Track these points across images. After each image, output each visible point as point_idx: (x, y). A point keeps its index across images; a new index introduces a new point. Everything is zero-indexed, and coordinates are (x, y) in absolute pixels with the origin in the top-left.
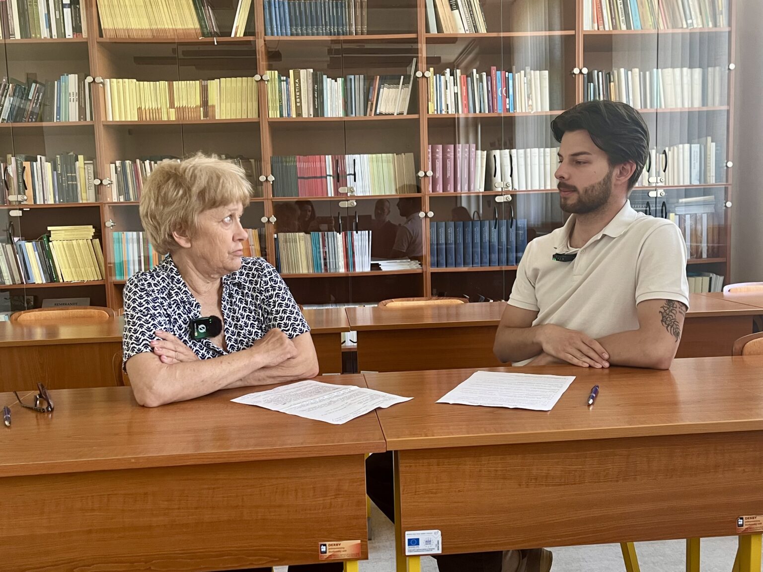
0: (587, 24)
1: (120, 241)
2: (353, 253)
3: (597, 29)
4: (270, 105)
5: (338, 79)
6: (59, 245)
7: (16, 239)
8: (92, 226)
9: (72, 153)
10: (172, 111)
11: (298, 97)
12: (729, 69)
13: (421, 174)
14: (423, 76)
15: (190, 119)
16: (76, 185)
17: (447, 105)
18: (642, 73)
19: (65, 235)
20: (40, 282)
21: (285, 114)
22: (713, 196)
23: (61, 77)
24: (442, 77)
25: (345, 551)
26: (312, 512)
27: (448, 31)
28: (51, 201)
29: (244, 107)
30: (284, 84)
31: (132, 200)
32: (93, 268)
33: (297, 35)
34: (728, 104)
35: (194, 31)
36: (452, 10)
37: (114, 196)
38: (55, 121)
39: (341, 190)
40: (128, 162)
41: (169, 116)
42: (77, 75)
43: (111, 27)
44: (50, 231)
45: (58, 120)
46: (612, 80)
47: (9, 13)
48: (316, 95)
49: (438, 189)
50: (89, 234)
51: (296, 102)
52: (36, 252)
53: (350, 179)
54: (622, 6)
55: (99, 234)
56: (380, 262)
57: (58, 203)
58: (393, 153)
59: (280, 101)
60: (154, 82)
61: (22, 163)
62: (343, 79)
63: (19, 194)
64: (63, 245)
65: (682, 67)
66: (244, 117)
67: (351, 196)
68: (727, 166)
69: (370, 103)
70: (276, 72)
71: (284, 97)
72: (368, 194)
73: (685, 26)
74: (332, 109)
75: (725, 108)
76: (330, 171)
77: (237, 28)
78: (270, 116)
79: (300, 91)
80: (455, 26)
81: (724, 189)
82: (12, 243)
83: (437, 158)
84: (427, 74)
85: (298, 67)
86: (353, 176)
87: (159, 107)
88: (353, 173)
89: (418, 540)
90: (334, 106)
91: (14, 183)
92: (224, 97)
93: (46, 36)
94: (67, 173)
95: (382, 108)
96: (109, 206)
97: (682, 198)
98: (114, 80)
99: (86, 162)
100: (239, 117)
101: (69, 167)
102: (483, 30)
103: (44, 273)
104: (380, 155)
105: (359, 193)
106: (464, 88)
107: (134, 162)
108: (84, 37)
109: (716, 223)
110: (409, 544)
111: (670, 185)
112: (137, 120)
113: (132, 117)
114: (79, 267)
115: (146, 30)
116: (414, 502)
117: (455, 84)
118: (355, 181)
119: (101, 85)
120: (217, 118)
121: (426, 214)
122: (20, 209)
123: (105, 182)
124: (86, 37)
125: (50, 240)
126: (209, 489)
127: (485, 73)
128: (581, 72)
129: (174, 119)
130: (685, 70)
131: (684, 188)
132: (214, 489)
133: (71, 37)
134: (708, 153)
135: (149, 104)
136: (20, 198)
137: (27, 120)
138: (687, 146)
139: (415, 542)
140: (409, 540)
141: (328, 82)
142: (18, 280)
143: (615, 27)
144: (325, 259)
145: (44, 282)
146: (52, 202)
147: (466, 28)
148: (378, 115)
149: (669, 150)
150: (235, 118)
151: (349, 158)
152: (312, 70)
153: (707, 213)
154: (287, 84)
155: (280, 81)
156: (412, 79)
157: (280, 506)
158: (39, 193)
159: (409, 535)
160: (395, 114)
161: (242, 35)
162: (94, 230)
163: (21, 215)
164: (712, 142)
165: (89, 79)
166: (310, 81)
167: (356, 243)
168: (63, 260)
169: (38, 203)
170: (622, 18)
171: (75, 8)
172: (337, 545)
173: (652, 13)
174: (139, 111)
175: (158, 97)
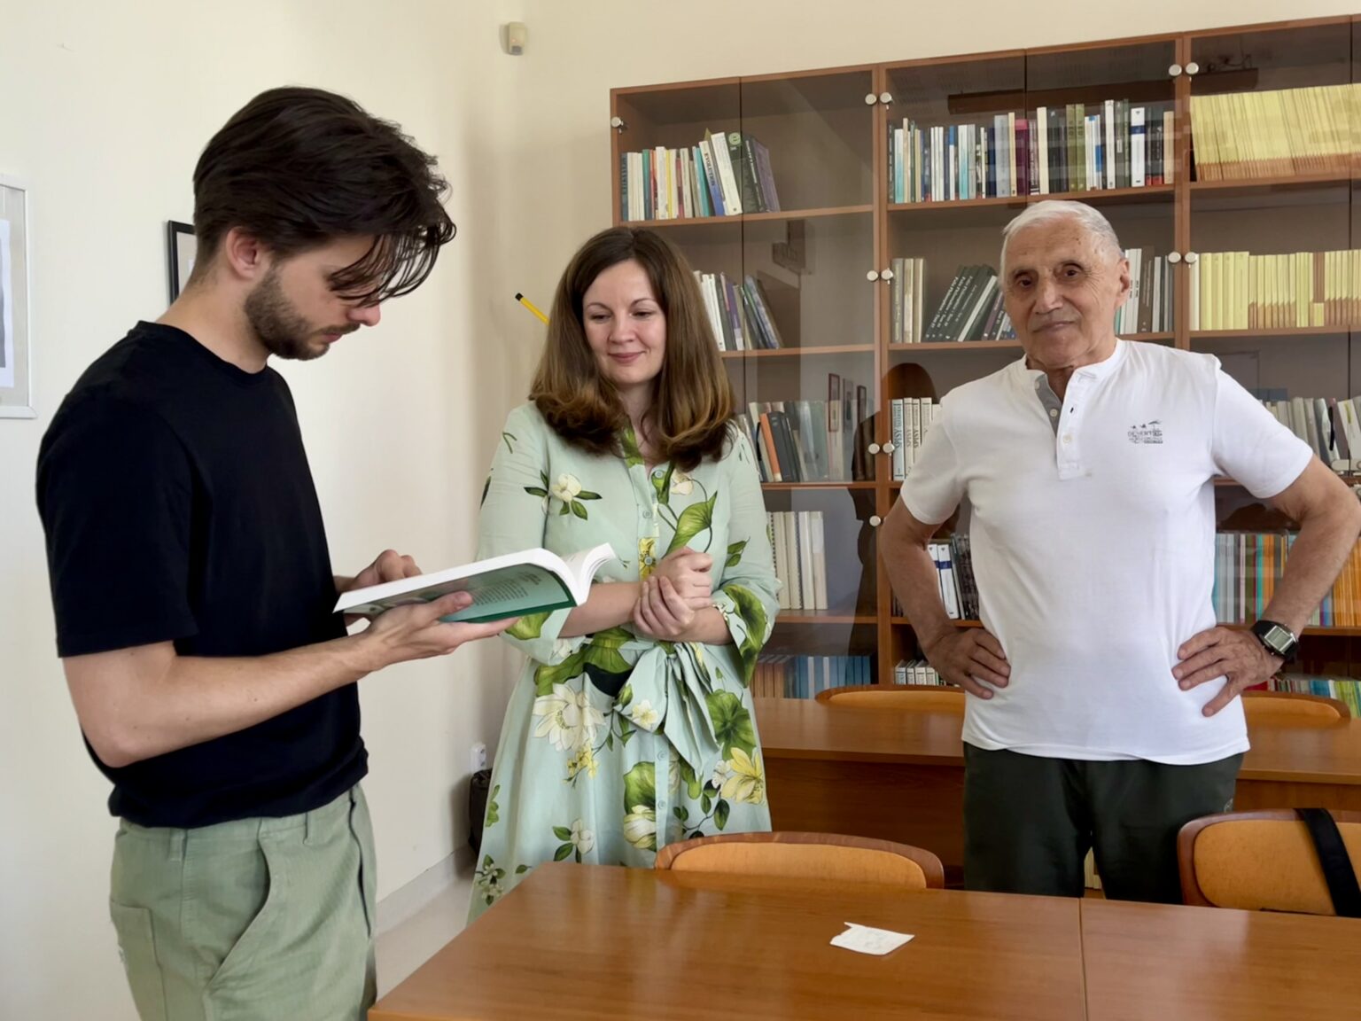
10: (1320, 307)
15: (1354, 322)
41: (1310, 317)
42: (1141, 250)
47: (1031, 150)
60: (1286, 256)
93: (1095, 185)
98: (1206, 255)
108: (1166, 182)
112: (1246, 328)
113: (1237, 322)
115: (1282, 161)
124: (1172, 182)
129: (1321, 323)
133: (1142, 184)
135: (1273, 295)
165: (1174, 257)
171: (1154, 132)
174: (1251, 310)
175: (1292, 283)
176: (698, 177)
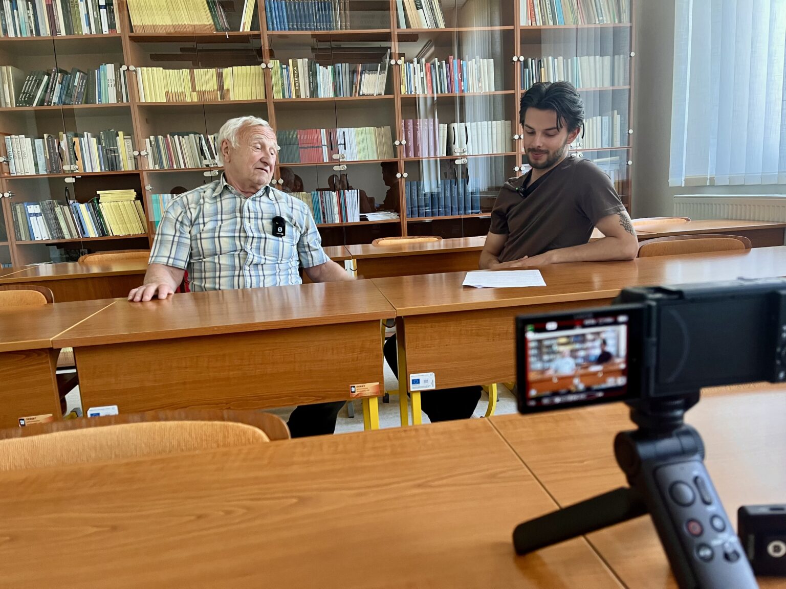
0: (523, 20)
1: (157, 201)
2: (346, 207)
3: (530, 25)
4: (274, 88)
5: (328, 67)
6: (107, 206)
7: (71, 202)
8: (133, 190)
9: (113, 130)
10: (195, 94)
11: (297, 82)
12: (630, 56)
13: (397, 143)
14: (396, 62)
15: (209, 100)
16: (119, 156)
17: (416, 87)
18: (565, 60)
19: (112, 198)
20: (94, 236)
21: (287, 96)
22: (619, 157)
23: (101, 66)
24: (411, 65)
25: (368, 390)
26: (344, 364)
27: (415, 27)
28: (97, 170)
29: (254, 90)
30: (284, 71)
31: (166, 168)
32: (137, 224)
33: (294, 29)
34: (630, 84)
35: (209, 27)
36: (417, 9)
37: (150, 165)
38: (97, 103)
39: (335, 156)
40: (160, 137)
41: (191, 98)
42: (113, 65)
43: (140, 24)
44: (99, 195)
45: (100, 103)
46: (542, 66)
47: (55, 14)
48: (311, 80)
49: (410, 155)
50: (132, 197)
51: (295, 86)
52: (89, 212)
53: (341, 148)
54: (549, 6)
55: (140, 197)
56: (367, 214)
57: (104, 171)
58: (374, 126)
59: (282, 86)
60: (178, 70)
61: (72, 139)
62: (332, 67)
63: (71, 164)
64: (111, 206)
65: (595, 55)
66: (254, 98)
67: (342, 162)
68: (628, 133)
69: (354, 86)
70: (278, 61)
71: (286, 82)
72: (356, 160)
73: (597, 22)
74: (324, 92)
75: (627, 87)
76: (324, 142)
77: (244, 24)
78: (275, 98)
79: (298, 77)
80: (419, 23)
81: (626, 151)
82: (68, 205)
83: (409, 130)
84: (399, 62)
85: (295, 57)
86: (344, 146)
87: (183, 91)
88: (343, 143)
89: (419, 380)
90: (326, 89)
91: (67, 156)
92: (236, 83)
93: (87, 33)
94: (110, 146)
95: (365, 90)
96: (147, 173)
97: (595, 159)
98: (145, 68)
99: (125, 137)
100: (250, 98)
101: (111, 141)
102: (442, 25)
103: (97, 229)
104: (364, 128)
105: (348, 159)
106: (429, 73)
107: (165, 137)
108: (118, 32)
109: (620, 179)
110: (413, 383)
111: (587, 148)
112: (165, 101)
113: (161, 99)
114: (126, 223)
115: (169, 26)
116: (416, 354)
117: (421, 70)
118: (345, 149)
119: (134, 73)
120: (231, 100)
121: (402, 176)
122: (73, 177)
123: (143, 153)
124: (120, 32)
125: (100, 202)
126: (270, 350)
127: (444, 61)
128: (518, 60)
129: (196, 100)
130: (598, 57)
131: (596, 150)
132: (274, 349)
133: (108, 33)
134: (615, 123)
135: (175, 88)
136: (73, 167)
137: (74, 103)
138: (599, 118)
139: (416, 382)
140: (413, 380)
141: (320, 69)
142: (76, 235)
143: (544, 23)
144: (324, 213)
145: (97, 236)
146: (99, 170)
147: (429, 24)
148: (361, 96)
149: (586, 122)
150: (246, 99)
151: (340, 131)
152: (307, 60)
153: (614, 170)
154: (287, 71)
155: (282, 69)
156: (387, 66)
157: (321, 361)
158: (88, 163)
159: (413, 377)
160: (375, 95)
161: (249, 30)
162: (135, 193)
163: (74, 181)
164: (618, 114)
165: (124, 68)
166: (306, 69)
167: (347, 200)
168: (112, 218)
169: (87, 171)
170: (550, 16)
171: (110, 8)
172: (363, 386)
173: (573, 11)
174: (167, 94)
175: (182, 83)
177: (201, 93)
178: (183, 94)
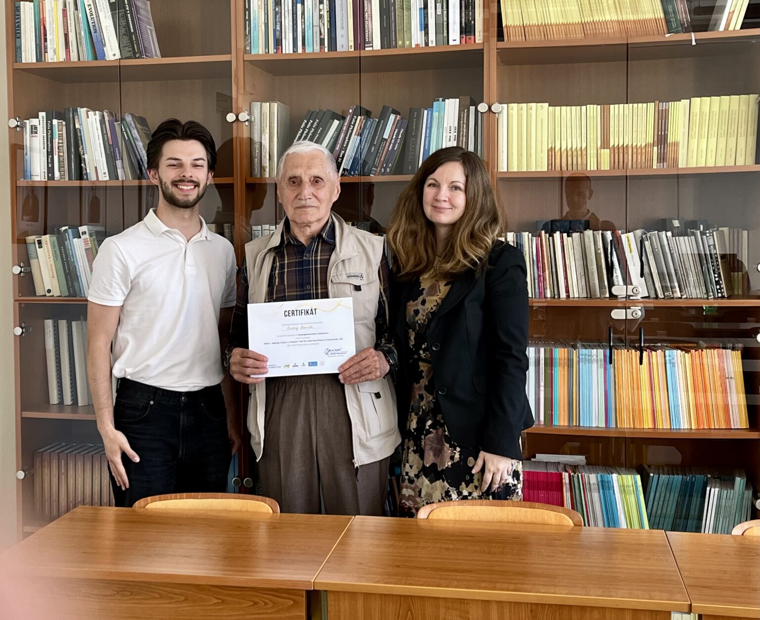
10: (606, 153)
15: (634, 166)
23: (435, 103)
29: (732, 145)
35: (654, 24)
41: (599, 162)
42: (458, 100)
43: (518, 23)
60: (578, 108)
66: (730, 164)
77: (731, 14)
93: (419, 43)
107: (537, 235)
108: (477, 42)
113: (538, 165)
115: (574, 25)
120: (680, 166)
124: (481, 42)
129: (607, 167)
133: (458, 42)
135: (569, 141)
137: (377, 172)
161: (738, 27)
165: (483, 107)
174: (550, 153)
175: (584, 131)
176: (82, 25)
177: (619, 152)
178: (584, 152)
